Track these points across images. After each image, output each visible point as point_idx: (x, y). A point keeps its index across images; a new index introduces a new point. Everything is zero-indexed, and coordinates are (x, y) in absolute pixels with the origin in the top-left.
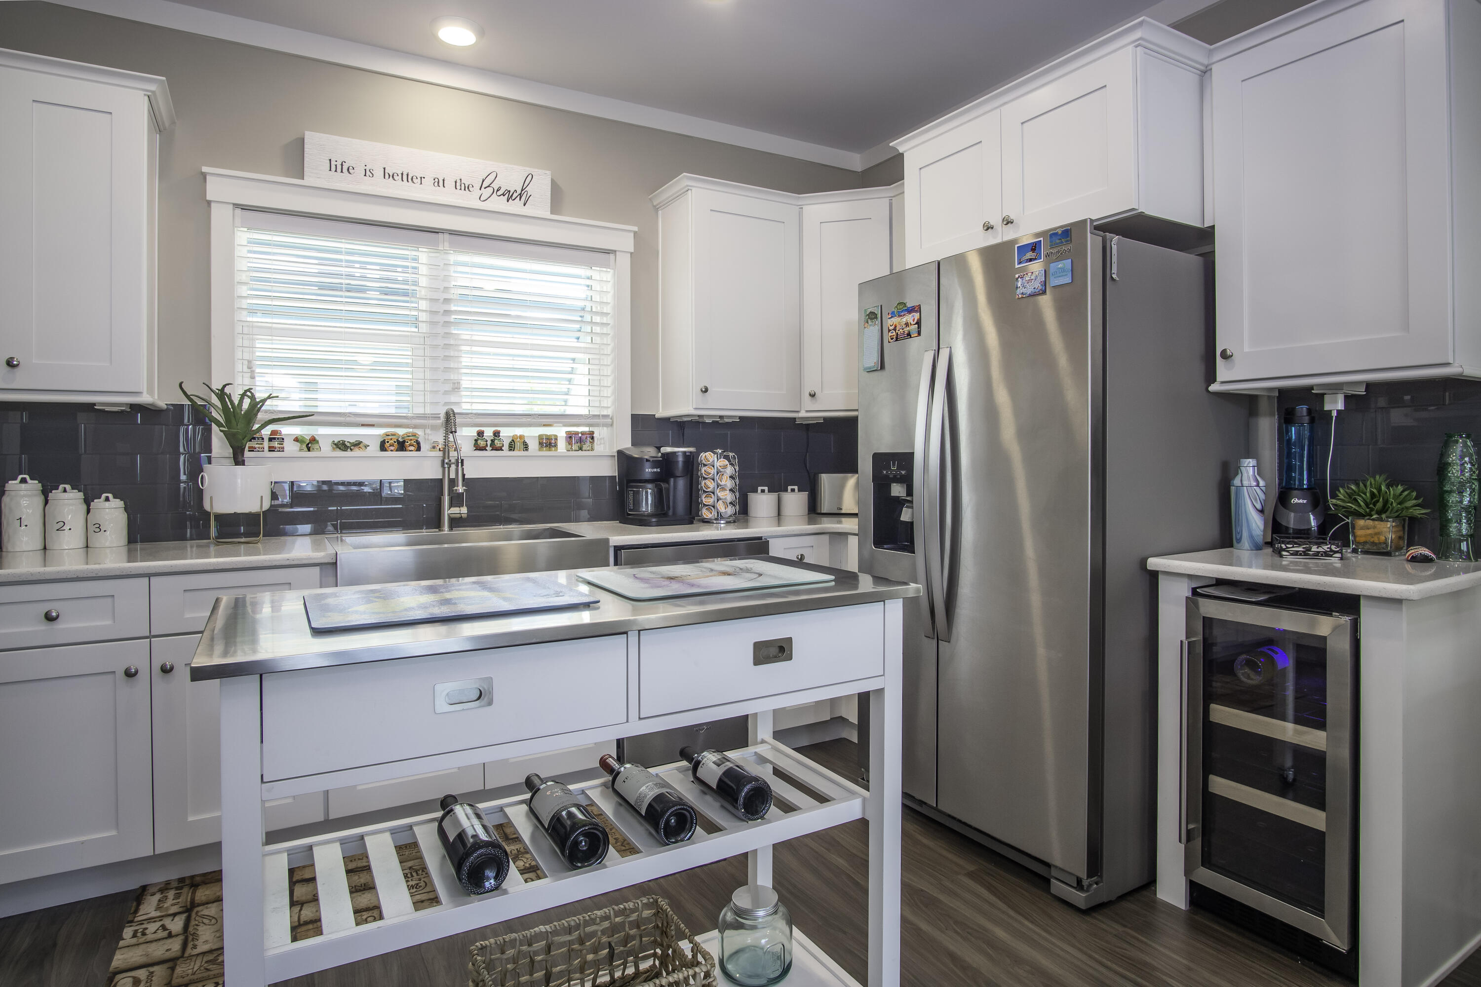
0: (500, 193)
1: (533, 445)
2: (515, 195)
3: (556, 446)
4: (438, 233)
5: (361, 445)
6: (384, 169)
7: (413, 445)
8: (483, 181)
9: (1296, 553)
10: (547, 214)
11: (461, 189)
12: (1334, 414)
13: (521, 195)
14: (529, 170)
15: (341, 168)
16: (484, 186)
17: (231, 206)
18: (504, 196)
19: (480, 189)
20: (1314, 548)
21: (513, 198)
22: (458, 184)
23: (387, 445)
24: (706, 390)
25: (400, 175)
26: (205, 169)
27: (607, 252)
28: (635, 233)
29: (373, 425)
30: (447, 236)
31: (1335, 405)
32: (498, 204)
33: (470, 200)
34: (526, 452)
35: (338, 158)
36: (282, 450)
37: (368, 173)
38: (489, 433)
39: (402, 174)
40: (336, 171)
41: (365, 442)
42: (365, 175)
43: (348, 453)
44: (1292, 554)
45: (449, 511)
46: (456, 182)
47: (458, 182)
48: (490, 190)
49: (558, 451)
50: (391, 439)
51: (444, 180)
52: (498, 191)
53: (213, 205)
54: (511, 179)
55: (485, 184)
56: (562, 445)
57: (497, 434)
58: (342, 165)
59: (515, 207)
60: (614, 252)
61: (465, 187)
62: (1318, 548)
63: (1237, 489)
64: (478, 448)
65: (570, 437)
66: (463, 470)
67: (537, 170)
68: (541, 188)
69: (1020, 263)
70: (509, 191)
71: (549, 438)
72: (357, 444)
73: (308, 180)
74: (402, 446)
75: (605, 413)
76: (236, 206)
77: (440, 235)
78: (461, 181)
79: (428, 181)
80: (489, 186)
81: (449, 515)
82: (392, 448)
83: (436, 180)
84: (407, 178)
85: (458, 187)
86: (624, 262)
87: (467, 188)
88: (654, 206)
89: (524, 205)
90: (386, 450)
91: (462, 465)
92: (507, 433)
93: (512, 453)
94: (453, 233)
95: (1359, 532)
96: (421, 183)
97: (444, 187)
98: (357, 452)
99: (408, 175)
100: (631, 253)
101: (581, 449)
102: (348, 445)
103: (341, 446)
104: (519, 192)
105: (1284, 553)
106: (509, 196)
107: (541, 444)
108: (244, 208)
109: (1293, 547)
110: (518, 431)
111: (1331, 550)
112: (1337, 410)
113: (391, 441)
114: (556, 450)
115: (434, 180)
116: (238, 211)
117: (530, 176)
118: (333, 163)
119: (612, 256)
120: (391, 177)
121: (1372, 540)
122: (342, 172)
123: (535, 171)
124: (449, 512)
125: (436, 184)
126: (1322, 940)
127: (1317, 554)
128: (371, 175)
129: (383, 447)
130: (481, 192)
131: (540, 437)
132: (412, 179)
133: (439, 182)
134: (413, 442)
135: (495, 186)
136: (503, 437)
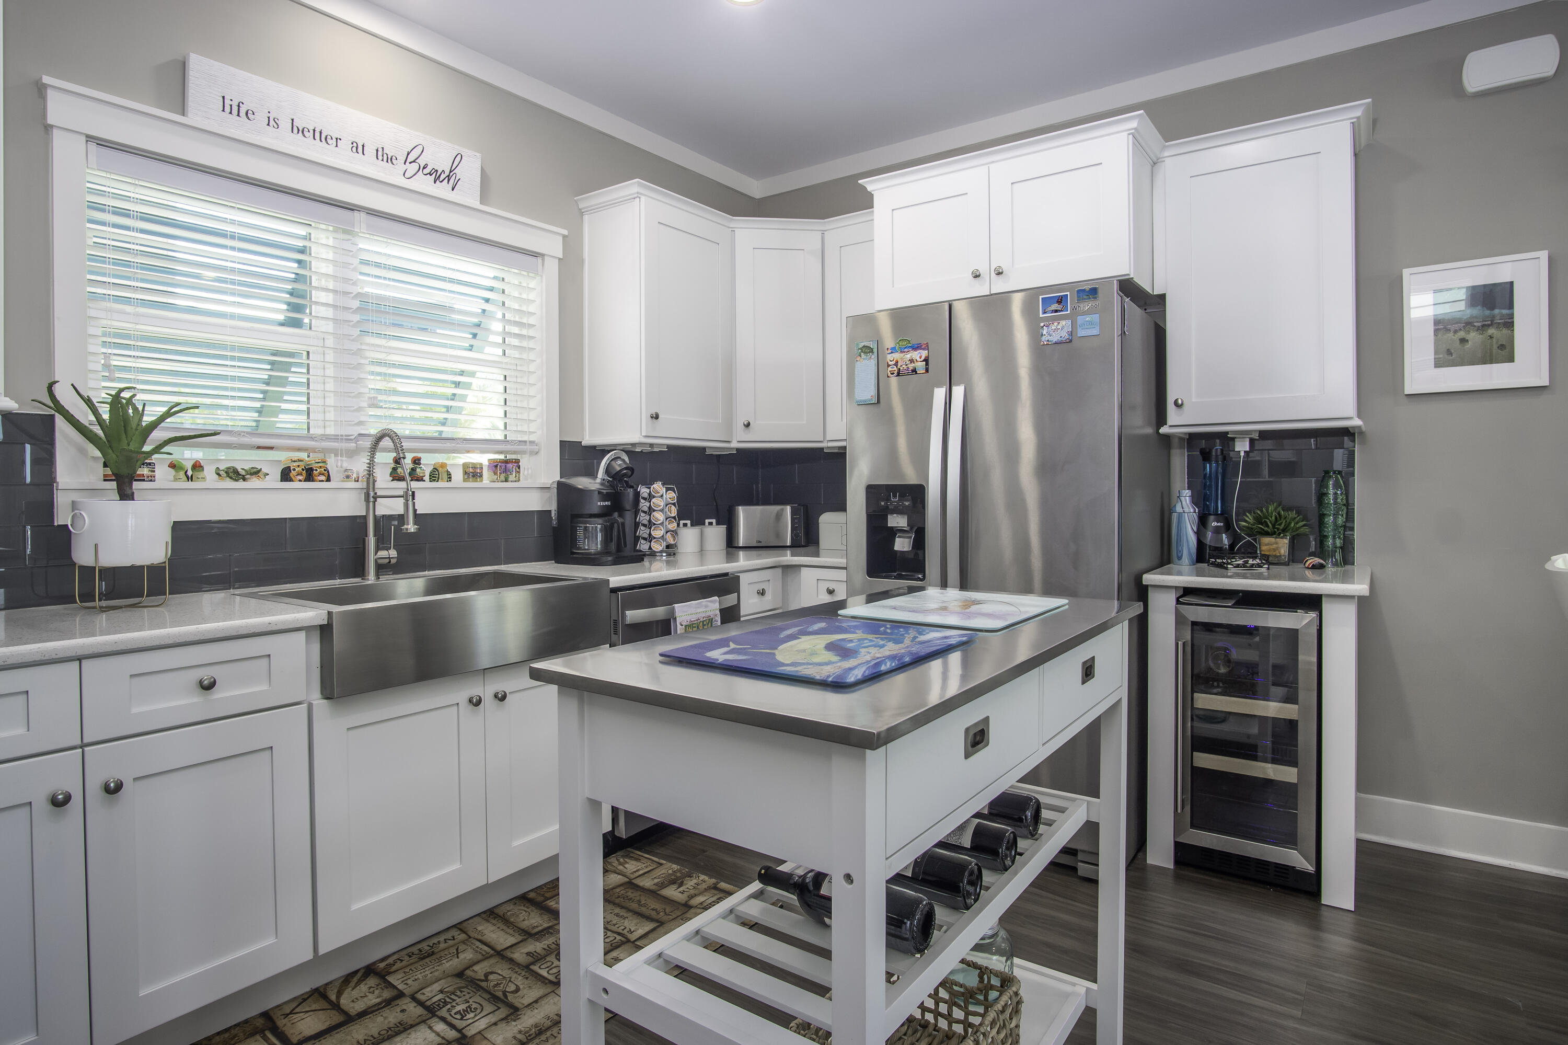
0: (426, 171)
1: (457, 475)
2: (443, 177)
3: (481, 476)
4: (352, 210)
5: (260, 474)
6: (293, 120)
7: (323, 474)
8: (408, 154)
9: (1238, 566)
10: (476, 204)
11: (383, 160)
12: (1242, 454)
13: (448, 178)
14: (458, 149)
15: (238, 110)
16: (409, 160)
17: (84, 139)
18: (431, 175)
19: (405, 164)
20: (1251, 561)
21: (441, 180)
22: (380, 153)
23: (293, 473)
24: (657, 417)
25: (312, 132)
26: (46, 80)
27: (535, 255)
28: (564, 237)
29: (271, 448)
30: (363, 215)
31: (1242, 447)
32: (424, 184)
33: (392, 174)
34: (449, 483)
35: (234, 97)
36: (152, 479)
37: (272, 122)
39: (314, 131)
40: (231, 113)
41: (265, 470)
42: (268, 125)
43: (241, 484)
44: (1235, 567)
45: (372, 556)
46: (377, 150)
47: (380, 150)
48: (415, 167)
49: (484, 482)
50: (299, 466)
51: (363, 146)
52: (424, 168)
53: (56, 132)
54: (440, 158)
55: (410, 159)
57: (417, 461)
58: (239, 106)
59: (442, 190)
60: (543, 255)
61: (388, 158)
62: (1253, 561)
63: (1179, 515)
64: (396, 478)
65: (492, 465)
66: (414, 504)
67: (467, 151)
68: (469, 171)
69: (1045, 313)
70: (437, 171)
71: (474, 466)
72: (256, 472)
73: (192, 119)
74: (309, 475)
75: (532, 438)
76: (89, 138)
77: (356, 214)
78: (383, 150)
79: (345, 145)
80: (414, 162)
81: (376, 561)
82: (300, 477)
83: (355, 144)
84: (320, 136)
85: (380, 158)
86: (552, 267)
87: (390, 160)
88: (580, 210)
89: (453, 190)
90: (291, 480)
91: (413, 499)
92: (429, 461)
93: (434, 484)
94: (373, 213)
95: (1264, 548)
96: (337, 146)
97: (363, 154)
98: (254, 483)
99: (321, 133)
100: (560, 259)
101: (506, 481)
102: (243, 473)
103: (234, 474)
104: (447, 173)
105: (1229, 566)
106: (436, 176)
107: (466, 473)
108: (102, 143)
109: (1236, 561)
110: (439, 458)
111: (1262, 563)
112: (1245, 452)
113: (299, 469)
114: (482, 481)
115: (352, 144)
116: (92, 147)
117: (459, 156)
118: (227, 102)
119: (540, 260)
120: (300, 132)
121: (1274, 554)
122: (238, 115)
123: (465, 152)
124: (375, 557)
125: (354, 149)
126: (1295, 867)
127: (1252, 566)
128: (276, 126)
129: (286, 475)
130: (405, 167)
131: (465, 466)
132: (325, 139)
133: (358, 148)
134: (323, 470)
135: (422, 162)
136: (424, 464)
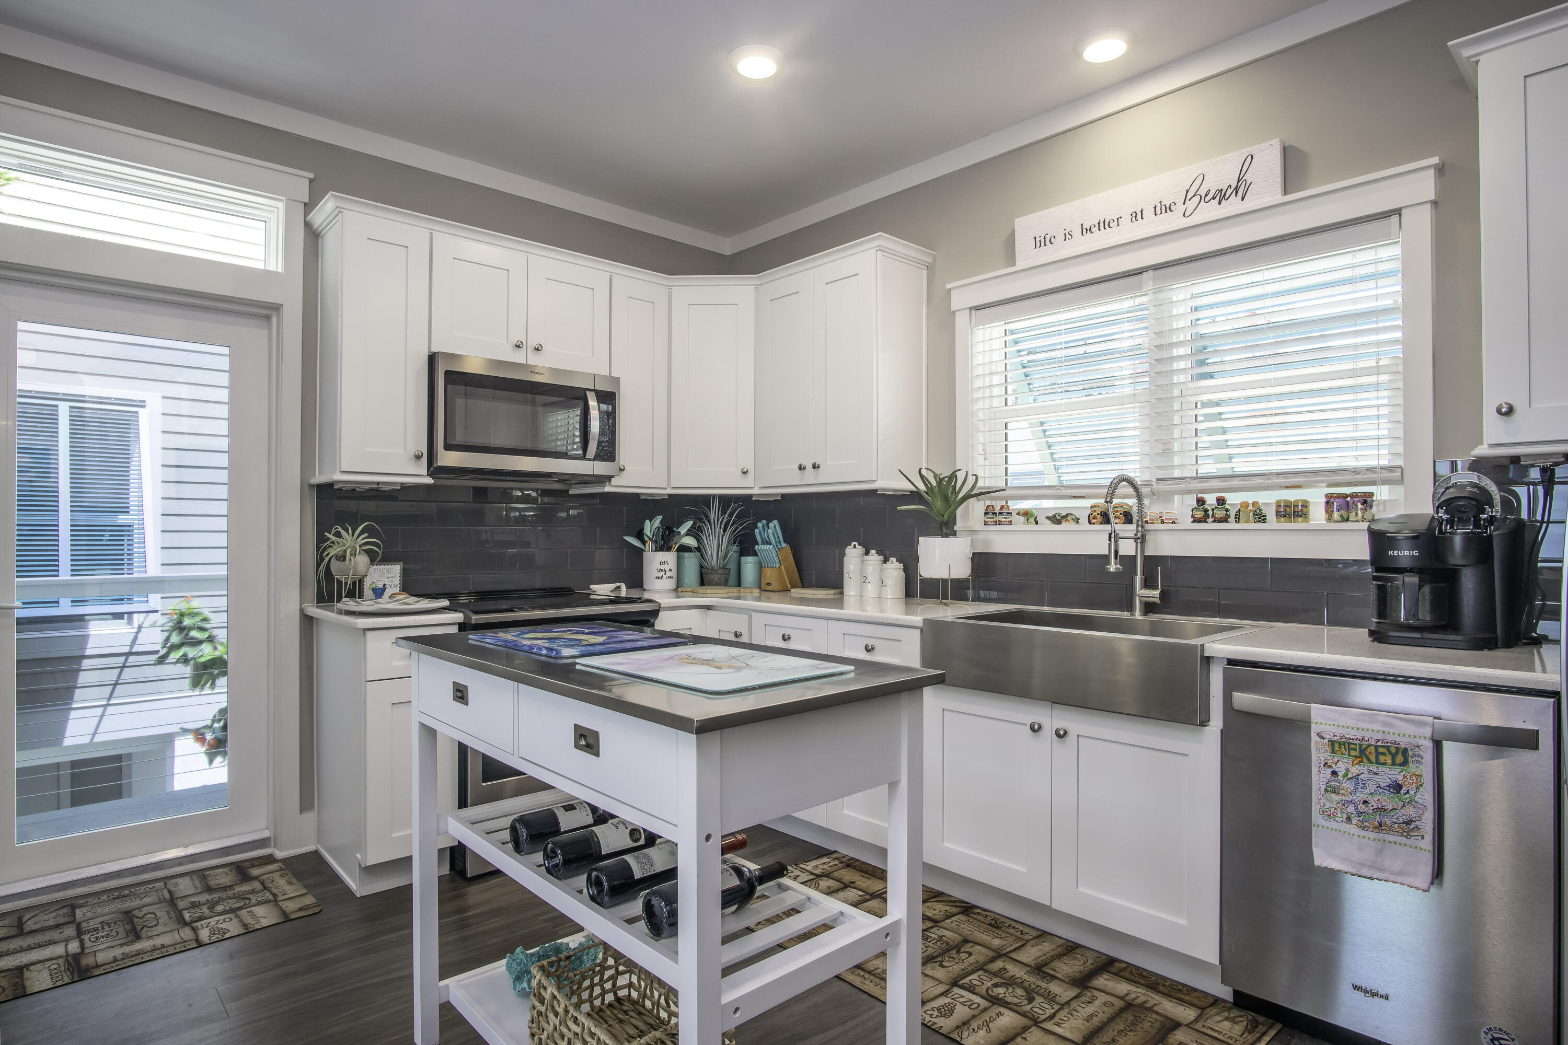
0: (1207, 199)
1: (1272, 515)
2: (1230, 191)
3: (1307, 515)
4: (1141, 273)
5: (1073, 518)
6: (1080, 226)
8: (1187, 192)
10: (1279, 198)
11: (1161, 213)
13: (1236, 190)
14: (1246, 152)
15: (1044, 241)
16: (1188, 197)
17: (969, 311)
18: (1214, 199)
19: (1184, 204)
21: (1226, 197)
22: (1158, 209)
25: (1097, 225)
26: (947, 286)
27: (1387, 214)
29: (1081, 497)
30: (1151, 273)
32: (1209, 212)
33: (1174, 221)
34: (1260, 524)
35: (1041, 233)
36: (1009, 523)
37: (1068, 236)
38: (1211, 499)
39: (1099, 223)
40: (1040, 246)
41: (1075, 514)
42: (1065, 240)
43: (1060, 527)
46: (1155, 207)
47: (1158, 205)
48: (1196, 199)
49: (1311, 522)
50: (1097, 511)
51: (1142, 211)
52: (1206, 196)
53: (956, 314)
54: (1223, 174)
55: (1190, 195)
56: (1318, 514)
57: (1221, 501)
58: (1045, 238)
59: (1233, 206)
60: (1400, 209)
61: (1166, 208)
64: (1196, 520)
65: (1329, 501)
67: (1257, 146)
68: (1265, 166)
70: (1222, 190)
71: (1293, 505)
72: (1068, 517)
73: (1019, 265)
75: (1389, 464)
76: (971, 309)
77: (1145, 275)
78: (1161, 204)
79: (1126, 220)
80: (1194, 195)
83: (1134, 214)
84: (1105, 225)
85: (1158, 212)
87: (1169, 208)
89: (1242, 200)
90: (1092, 523)
92: (1234, 499)
93: (1241, 526)
94: (1156, 267)
96: (1118, 225)
97: (1142, 218)
98: (1069, 525)
99: (1104, 222)
100: (1433, 200)
101: (1349, 520)
102: (1059, 518)
103: (1056, 519)
104: (1234, 186)
106: (1221, 196)
107: (1282, 513)
108: (977, 309)
110: (1250, 497)
113: (1097, 514)
114: (1308, 521)
115: (1132, 215)
116: (973, 313)
117: (1250, 157)
118: (1038, 240)
119: (1393, 219)
120: (1088, 231)
122: (1045, 245)
123: (1255, 149)
125: (1134, 219)
128: (1070, 237)
129: (1090, 520)
130: (1185, 206)
131: (1282, 504)
132: (1109, 225)
133: (1137, 216)
134: (1118, 514)
135: (1202, 192)
136: (1229, 504)
